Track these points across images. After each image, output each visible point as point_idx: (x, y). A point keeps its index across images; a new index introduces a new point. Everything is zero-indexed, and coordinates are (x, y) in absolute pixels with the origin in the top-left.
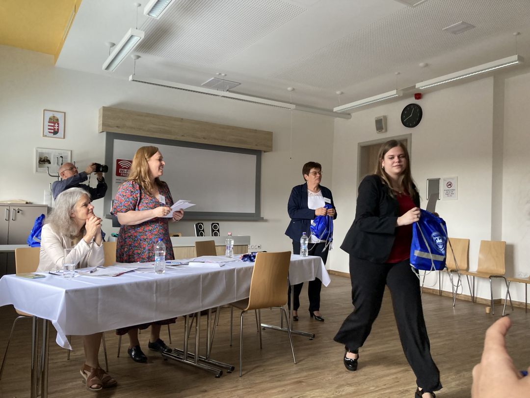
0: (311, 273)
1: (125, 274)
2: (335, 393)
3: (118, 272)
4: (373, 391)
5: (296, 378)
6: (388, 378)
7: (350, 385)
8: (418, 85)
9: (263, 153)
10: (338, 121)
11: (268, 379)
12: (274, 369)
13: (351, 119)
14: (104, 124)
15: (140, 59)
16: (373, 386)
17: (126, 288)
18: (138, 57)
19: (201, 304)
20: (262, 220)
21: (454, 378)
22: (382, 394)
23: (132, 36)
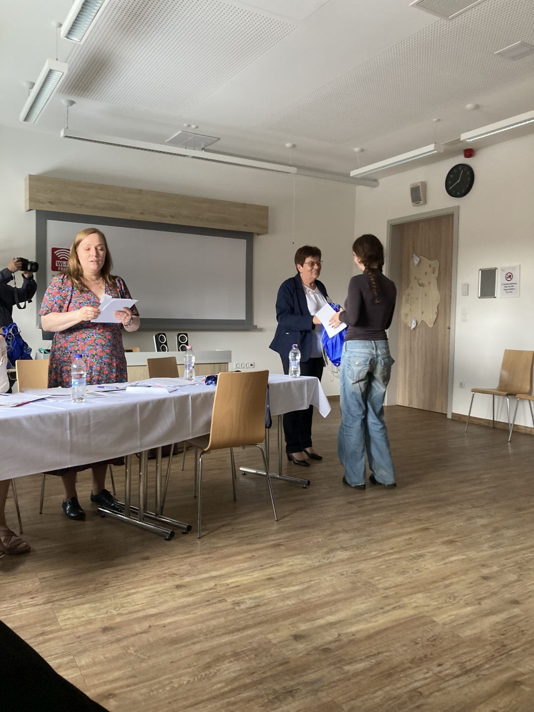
0: (303, 399)
1: (31, 403)
2: (321, 561)
3: (20, 402)
4: (375, 556)
5: (273, 540)
6: (399, 539)
7: (344, 549)
8: (464, 136)
9: (256, 237)
10: (360, 189)
11: (234, 542)
12: (245, 528)
13: (379, 187)
14: (32, 199)
15: (74, 105)
16: (377, 550)
17: (25, 423)
18: (72, 103)
19: (139, 443)
20: (254, 328)
21: (488, 538)
22: (386, 560)
23: (50, 72)
